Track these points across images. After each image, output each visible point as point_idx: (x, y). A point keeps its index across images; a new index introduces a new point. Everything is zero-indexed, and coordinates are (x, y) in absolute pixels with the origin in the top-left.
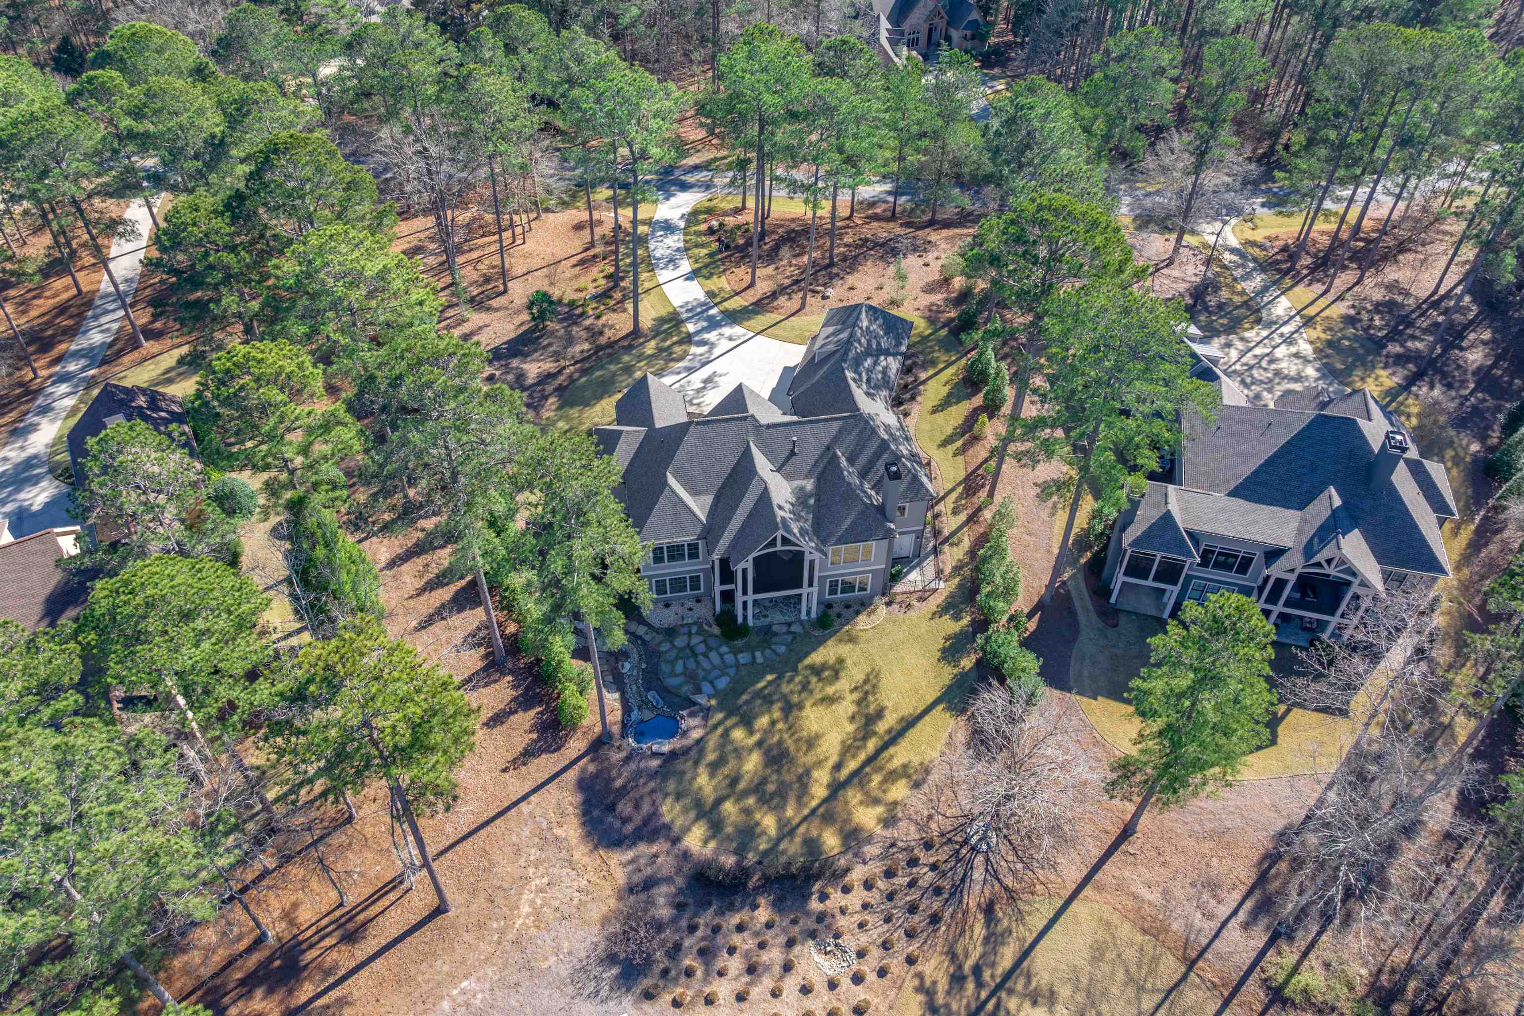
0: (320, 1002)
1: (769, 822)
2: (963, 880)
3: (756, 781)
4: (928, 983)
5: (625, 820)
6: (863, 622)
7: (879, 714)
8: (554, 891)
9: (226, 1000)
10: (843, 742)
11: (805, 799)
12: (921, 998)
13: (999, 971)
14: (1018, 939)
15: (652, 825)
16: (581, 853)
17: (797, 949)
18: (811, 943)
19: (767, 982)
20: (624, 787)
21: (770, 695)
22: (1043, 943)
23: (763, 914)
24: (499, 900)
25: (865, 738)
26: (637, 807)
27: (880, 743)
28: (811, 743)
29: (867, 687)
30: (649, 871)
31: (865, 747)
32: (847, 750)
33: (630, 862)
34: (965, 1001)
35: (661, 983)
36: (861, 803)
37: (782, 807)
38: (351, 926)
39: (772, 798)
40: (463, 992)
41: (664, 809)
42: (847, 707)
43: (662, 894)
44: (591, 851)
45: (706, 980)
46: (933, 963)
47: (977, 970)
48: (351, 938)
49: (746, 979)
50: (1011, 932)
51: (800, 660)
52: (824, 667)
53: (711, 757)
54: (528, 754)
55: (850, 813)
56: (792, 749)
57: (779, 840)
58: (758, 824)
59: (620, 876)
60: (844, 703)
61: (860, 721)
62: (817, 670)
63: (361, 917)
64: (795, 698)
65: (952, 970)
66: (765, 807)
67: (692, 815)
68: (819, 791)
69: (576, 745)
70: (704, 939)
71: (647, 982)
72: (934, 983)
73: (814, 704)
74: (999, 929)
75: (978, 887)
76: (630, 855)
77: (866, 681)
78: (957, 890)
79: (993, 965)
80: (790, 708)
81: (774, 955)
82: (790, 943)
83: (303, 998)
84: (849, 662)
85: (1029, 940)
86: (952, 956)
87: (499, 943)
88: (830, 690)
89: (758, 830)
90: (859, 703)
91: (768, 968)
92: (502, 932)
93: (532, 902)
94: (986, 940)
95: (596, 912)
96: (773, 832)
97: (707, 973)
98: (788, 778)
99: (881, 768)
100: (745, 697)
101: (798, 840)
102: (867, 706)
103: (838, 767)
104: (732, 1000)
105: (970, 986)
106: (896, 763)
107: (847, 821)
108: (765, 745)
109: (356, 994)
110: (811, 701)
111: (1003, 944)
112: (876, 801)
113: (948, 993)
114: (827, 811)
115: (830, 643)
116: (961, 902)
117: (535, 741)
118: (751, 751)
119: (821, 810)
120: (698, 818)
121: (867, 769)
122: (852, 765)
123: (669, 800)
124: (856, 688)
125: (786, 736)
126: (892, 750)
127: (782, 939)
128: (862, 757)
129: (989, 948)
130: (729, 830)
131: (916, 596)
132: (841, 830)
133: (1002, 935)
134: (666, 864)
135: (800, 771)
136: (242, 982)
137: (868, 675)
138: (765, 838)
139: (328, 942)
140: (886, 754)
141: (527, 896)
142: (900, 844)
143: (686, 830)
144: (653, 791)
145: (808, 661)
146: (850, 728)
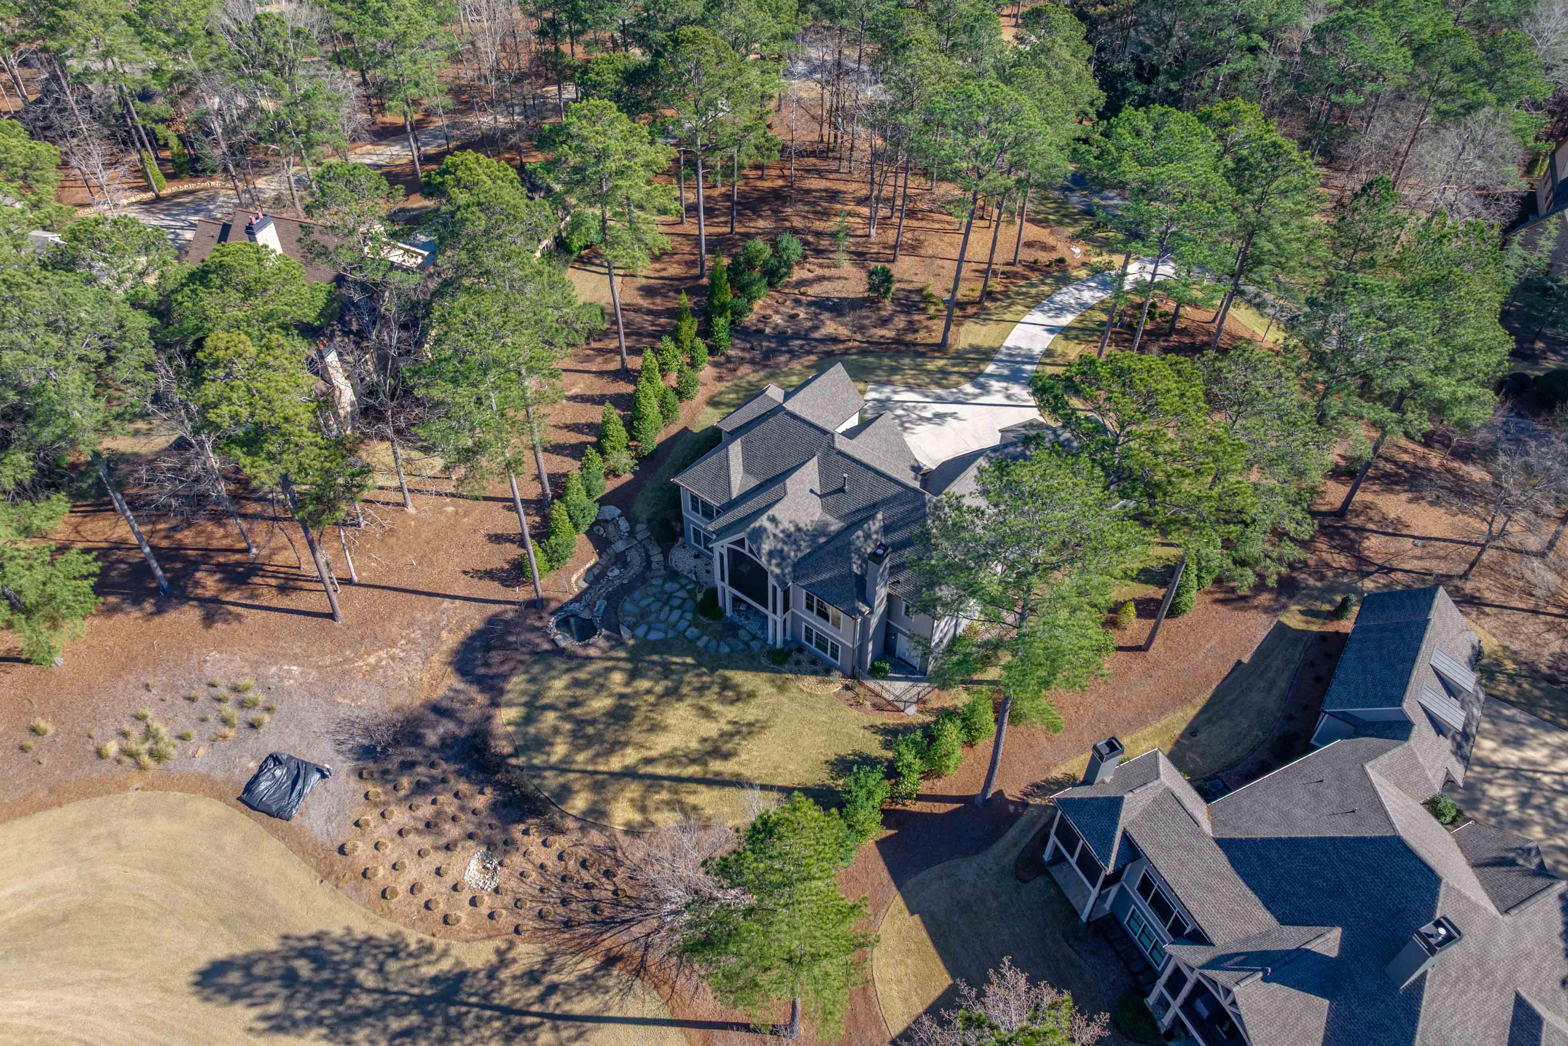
0: (231, 608)
1: (560, 750)
2: (623, 922)
3: (588, 717)
4: (511, 955)
5: (487, 665)
6: (809, 682)
7: (726, 756)
8: (397, 666)
9: (203, 567)
10: (676, 749)
11: (600, 760)
12: (494, 959)
13: (567, 1007)
14: (606, 1004)
15: (496, 681)
16: (438, 659)
17: (470, 843)
18: (483, 849)
19: (426, 842)
20: (511, 643)
21: (673, 672)
22: (619, 1027)
23: (481, 802)
24: (367, 642)
25: (693, 761)
26: (502, 663)
27: (700, 775)
28: (655, 728)
29: (744, 729)
30: (457, 706)
31: (686, 766)
32: (671, 758)
33: (456, 691)
34: (518, 996)
35: (376, 775)
36: (632, 800)
37: (580, 749)
38: (291, 583)
39: (582, 737)
40: (289, 671)
41: (515, 679)
42: (711, 729)
43: (447, 727)
44: (445, 663)
45: (399, 801)
46: (530, 948)
47: (553, 988)
48: (283, 589)
49: (421, 826)
50: (607, 992)
51: (726, 667)
52: (734, 687)
53: (582, 675)
54: (490, 575)
55: (615, 799)
56: (637, 720)
57: (551, 768)
58: (552, 744)
59: (440, 693)
60: (714, 725)
61: (708, 746)
62: (726, 685)
63: (300, 583)
64: (685, 690)
65: (537, 967)
66: (569, 740)
67: (524, 699)
68: (615, 763)
69: (520, 594)
70: (432, 777)
71: (372, 766)
72: (514, 961)
73: (692, 706)
74: (602, 981)
75: (626, 938)
76: (461, 686)
77: (750, 724)
78: (609, 923)
79: (568, 999)
80: (673, 694)
81: (453, 831)
82: (471, 836)
83: (228, 599)
84: (758, 700)
85: (612, 1014)
86: (549, 960)
87: (336, 664)
88: (716, 707)
89: (547, 749)
90: (723, 734)
91: (440, 834)
92: (347, 660)
93: (380, 660)
94: (584, 978)
95: (401, 699)
96: (554, 759)
97: (406, 798)
98: (609, 736)
99: (676, 792)
100: (655, 658)
101: (561, 780)
102: (726, 742)
103: (648, 761)
104: (397, 829)
105: (535, 991)
106: (691, 800)
107: (606, 801)
108: (624, 701)
109: (248, 621)
110: (695, 701)
111: (592, 993)
112: (643, 809)
113: (515, 978)
114: (603, 781)
115: (765, 675)
116: (601, 934)
117: (503, 570)
118: (611, 695)
119: (600, 777)
120: (525, 704)
121: (666, 783)
122: (660, 770)
123: (524, 677)
124: (735, 723)
125: (644, 709)
126: (701, 788)
127: (470, 828)
128: (675, 771)
129: (578, 985)
130: (532, 730)
131: (877, 700)
132: (595, 803)
133: (599, 987)
134: (472, 713)
135: (623, 739)
136: (219, 565)
137: (757, 721)
138: (544, 757)
139: (273, 582)
140: (693, 786)
141: (383, 654)
142: (619, 854)
143: (510, 705)
144: (521, 662)
145: (729, 673)
146: (694, 745)
